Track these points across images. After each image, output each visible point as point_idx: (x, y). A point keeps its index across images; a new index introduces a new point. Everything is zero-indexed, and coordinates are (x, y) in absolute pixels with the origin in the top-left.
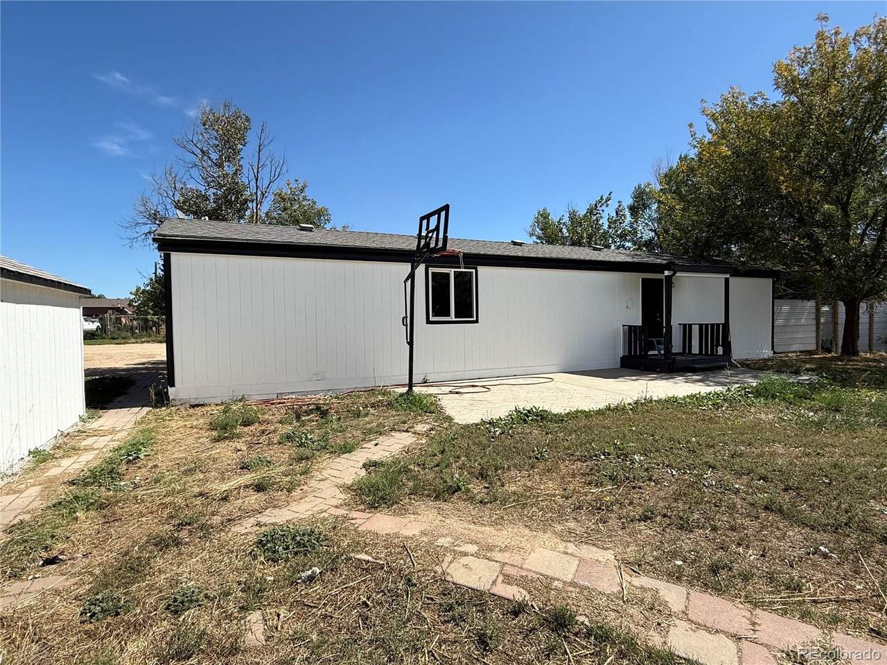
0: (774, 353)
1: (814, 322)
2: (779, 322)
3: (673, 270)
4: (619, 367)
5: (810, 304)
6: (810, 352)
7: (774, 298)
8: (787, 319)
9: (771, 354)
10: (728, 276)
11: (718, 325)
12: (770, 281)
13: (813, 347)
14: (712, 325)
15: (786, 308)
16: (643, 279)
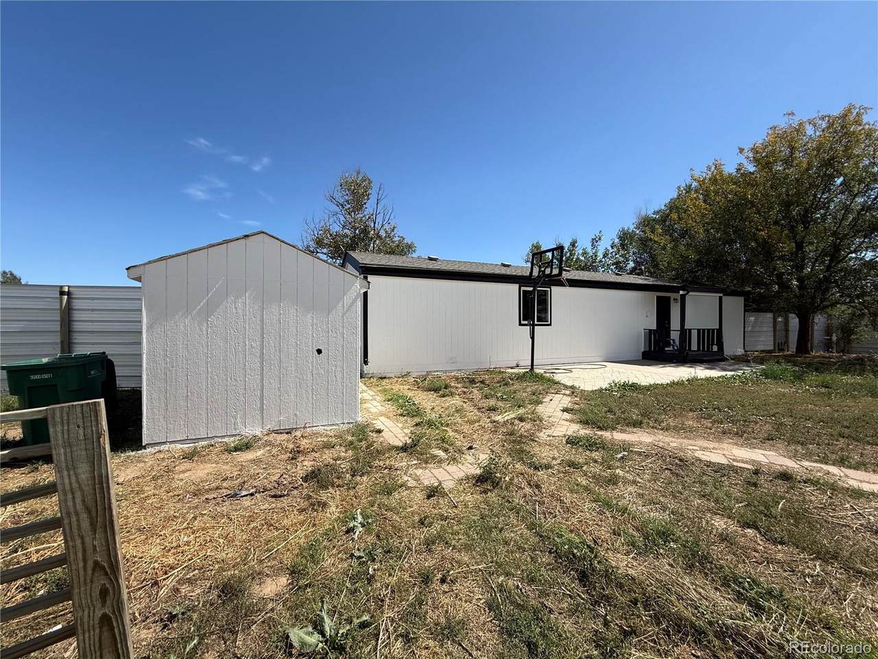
0: (745, 351)
1: (772, 329)
2: (749, 329)
3: (687, 290)
4: (641, 358)
5: (770, 315)
6: (770, 352)
7: (745, 311)
8: (753, 327)
9: (743, 351)
10: (721, 295)
11: (713, 330)
12: (742, 299)
13: (771, 348)
14: (708, 330)
15: (752, 319)
16: (657, 297)
